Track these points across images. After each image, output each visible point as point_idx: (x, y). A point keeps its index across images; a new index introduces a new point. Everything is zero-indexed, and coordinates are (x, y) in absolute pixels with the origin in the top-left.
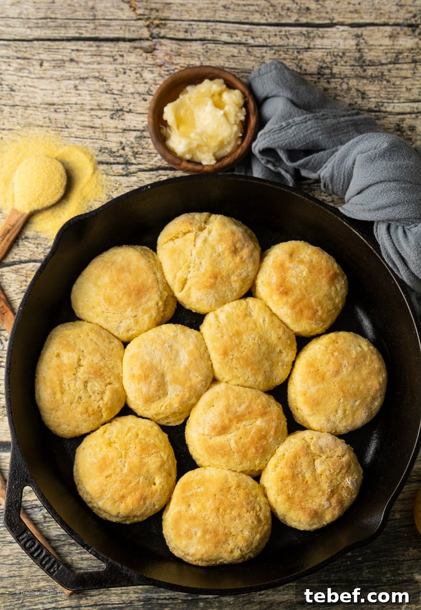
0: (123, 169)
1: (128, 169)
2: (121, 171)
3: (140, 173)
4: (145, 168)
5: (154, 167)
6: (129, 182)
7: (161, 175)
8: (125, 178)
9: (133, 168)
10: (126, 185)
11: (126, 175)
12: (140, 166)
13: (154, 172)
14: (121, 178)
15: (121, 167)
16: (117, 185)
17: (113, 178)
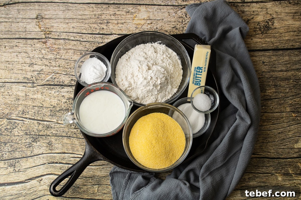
0: (32, 85)
1: (34, 85)
2: (31, 86)
3: (38, 86)
4: (40, 85)
5: (43, 84)
6: (34, 90)
7: (45, 87)
8: (32, 88)
9: (35, 85)
10: (32, 91)
11: (33, 87)
12: (38, 84)
13: (43, 86)
14: (31, 88)
15: (31, 84)
16: (29, 91)
17: (28, 88)
